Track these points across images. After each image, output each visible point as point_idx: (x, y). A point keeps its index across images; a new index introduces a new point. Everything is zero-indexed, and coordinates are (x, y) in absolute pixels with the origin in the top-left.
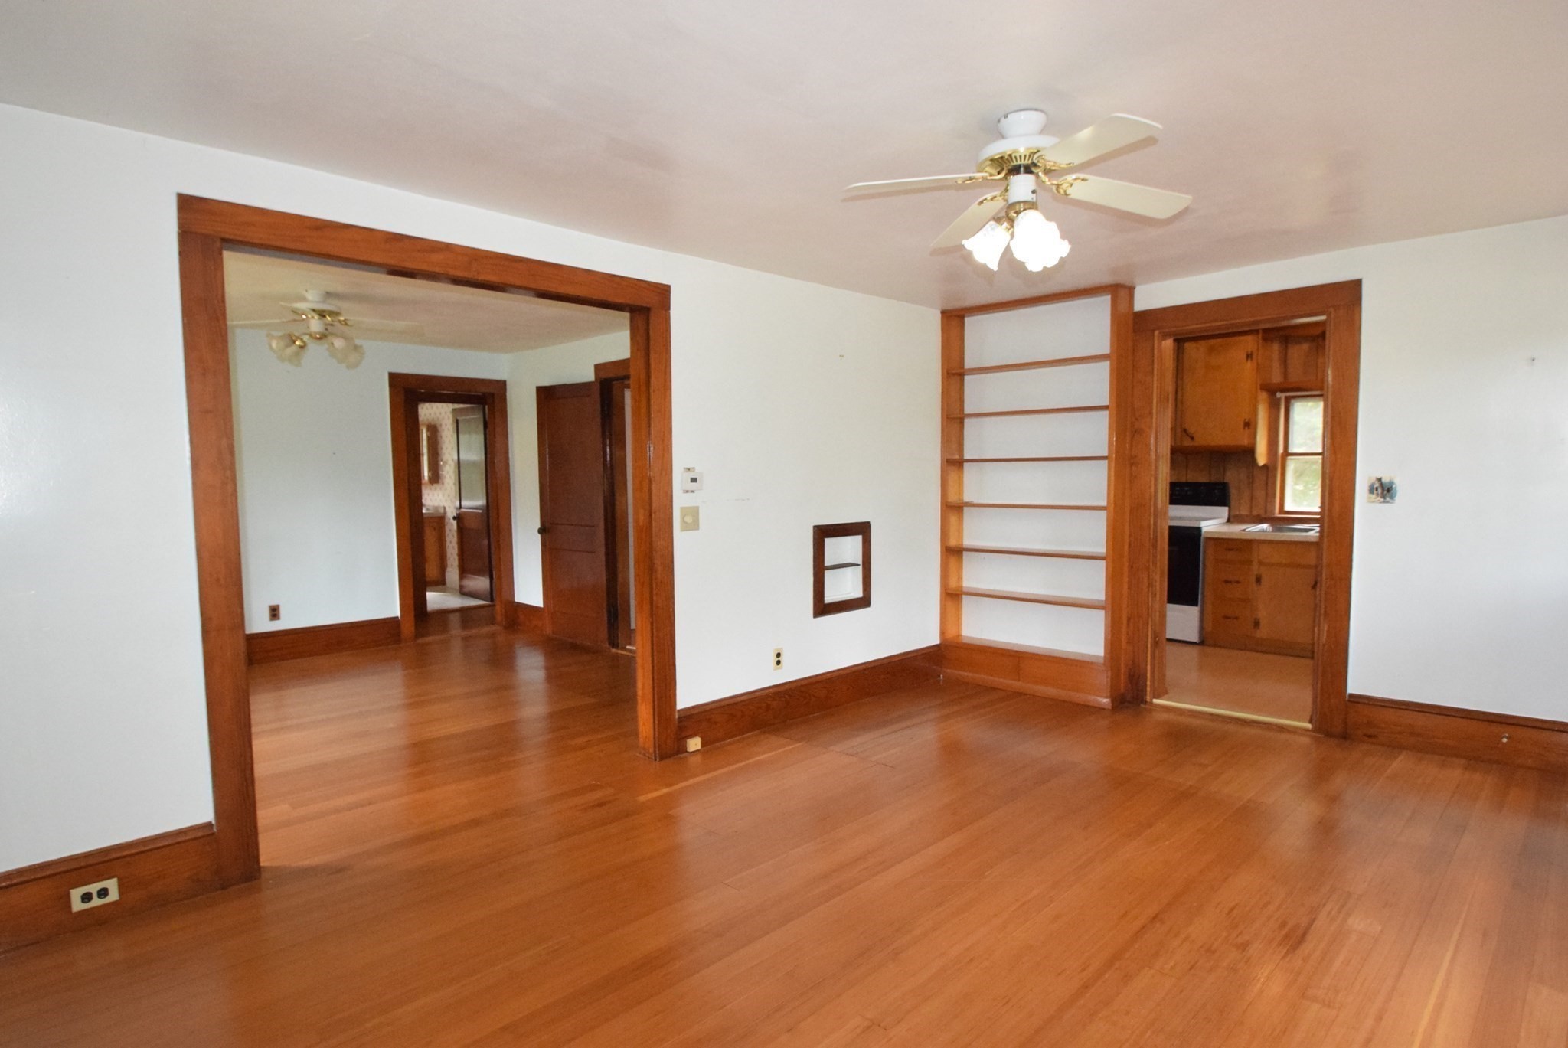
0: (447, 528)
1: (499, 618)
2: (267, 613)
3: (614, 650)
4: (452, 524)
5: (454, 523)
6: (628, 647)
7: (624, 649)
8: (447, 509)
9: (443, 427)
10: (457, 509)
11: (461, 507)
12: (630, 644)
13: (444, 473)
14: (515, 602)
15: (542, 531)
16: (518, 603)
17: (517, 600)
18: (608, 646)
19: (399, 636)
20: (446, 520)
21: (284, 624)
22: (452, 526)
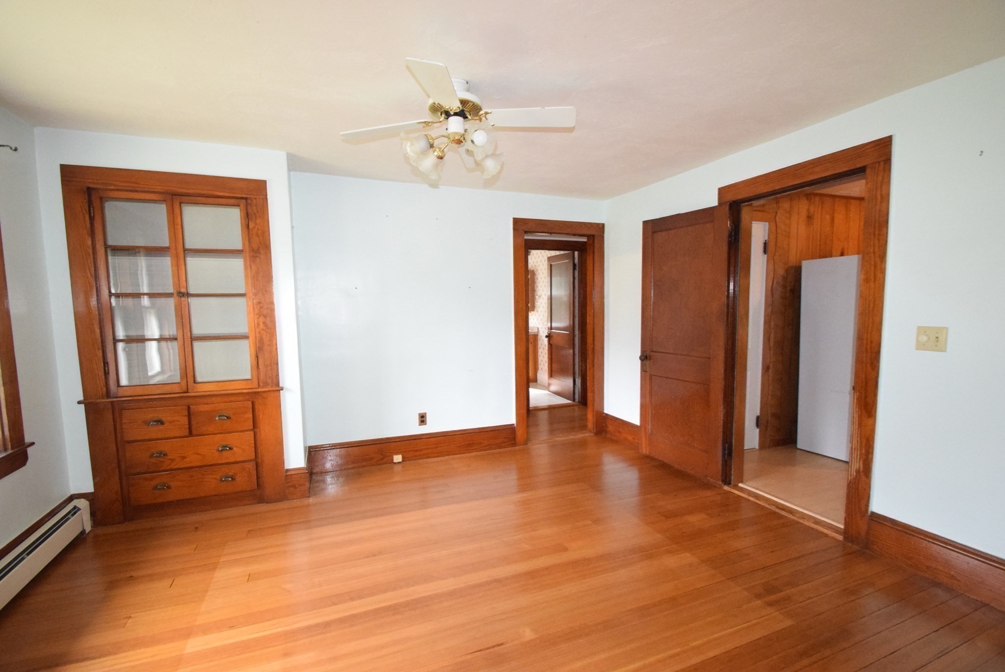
0: (540, 343)
1: (590, 425)
2: (417, 419)
3: (726, 488)
4: (543, 340)
5: (546, 340)
6: (740, 485)
7: (736, 487)
8: (540, 329)
9: (539, 271)
10: (548, 329)
11: (551, 328)
12: (742, 482)
13: (538, 304)
14: (604, 413)
15: (644, 358)
16: (607, 415)
17: (606, 411)
18: (721, 483)
19: (515, 440)
20: (539, 337)
21: (430, 428)
22: (544, 343)
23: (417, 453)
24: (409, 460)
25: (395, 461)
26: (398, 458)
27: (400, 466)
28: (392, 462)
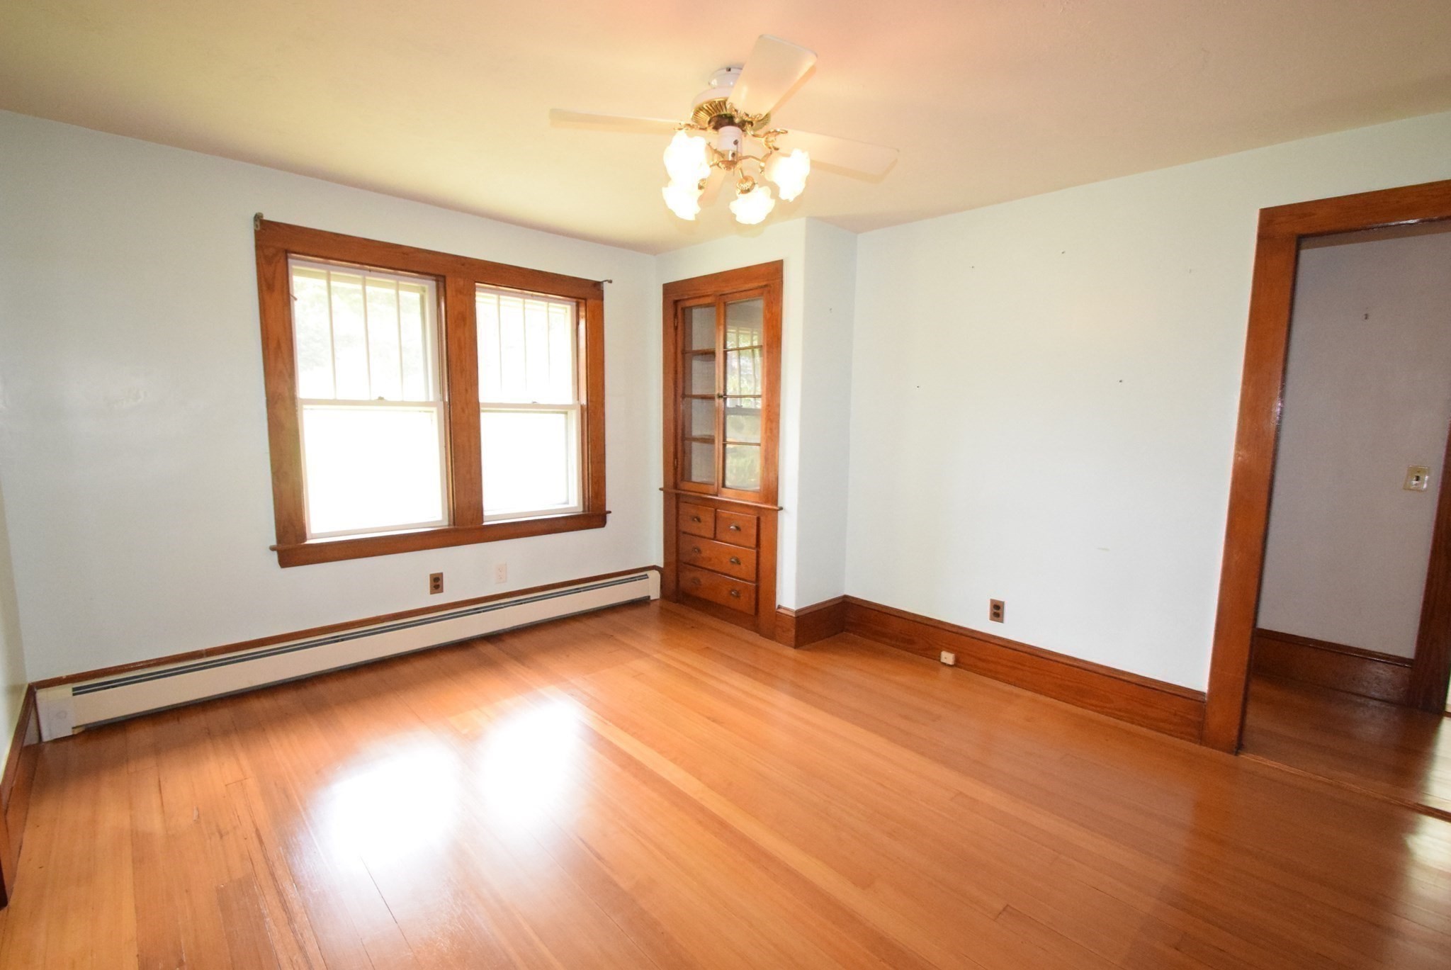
2: (987, 610)
19: (1200, 730)
23: (980, 664)
24: (965, 669)
25: (943, 660)
26: (948, 657)
27: (949, 671)
28: (938, 658)
